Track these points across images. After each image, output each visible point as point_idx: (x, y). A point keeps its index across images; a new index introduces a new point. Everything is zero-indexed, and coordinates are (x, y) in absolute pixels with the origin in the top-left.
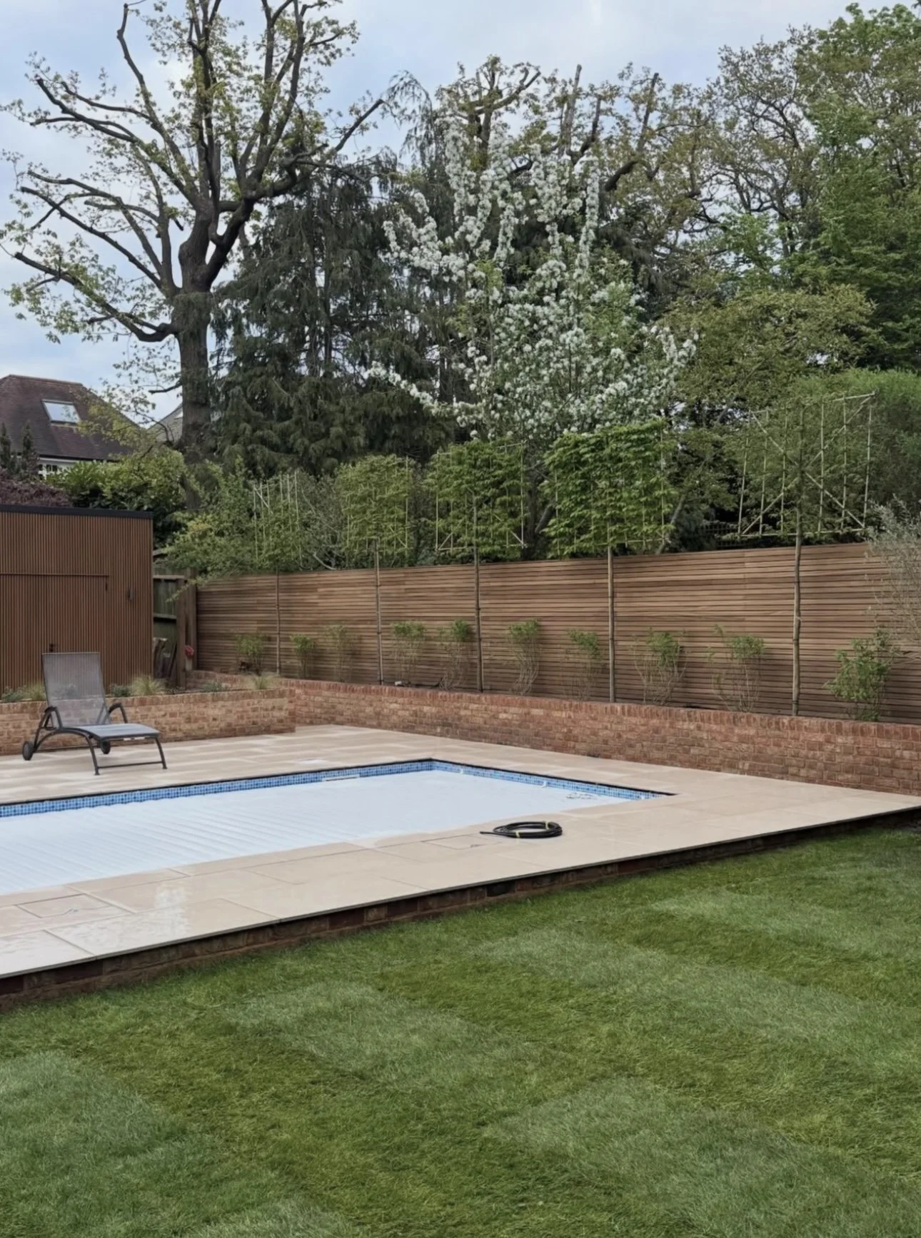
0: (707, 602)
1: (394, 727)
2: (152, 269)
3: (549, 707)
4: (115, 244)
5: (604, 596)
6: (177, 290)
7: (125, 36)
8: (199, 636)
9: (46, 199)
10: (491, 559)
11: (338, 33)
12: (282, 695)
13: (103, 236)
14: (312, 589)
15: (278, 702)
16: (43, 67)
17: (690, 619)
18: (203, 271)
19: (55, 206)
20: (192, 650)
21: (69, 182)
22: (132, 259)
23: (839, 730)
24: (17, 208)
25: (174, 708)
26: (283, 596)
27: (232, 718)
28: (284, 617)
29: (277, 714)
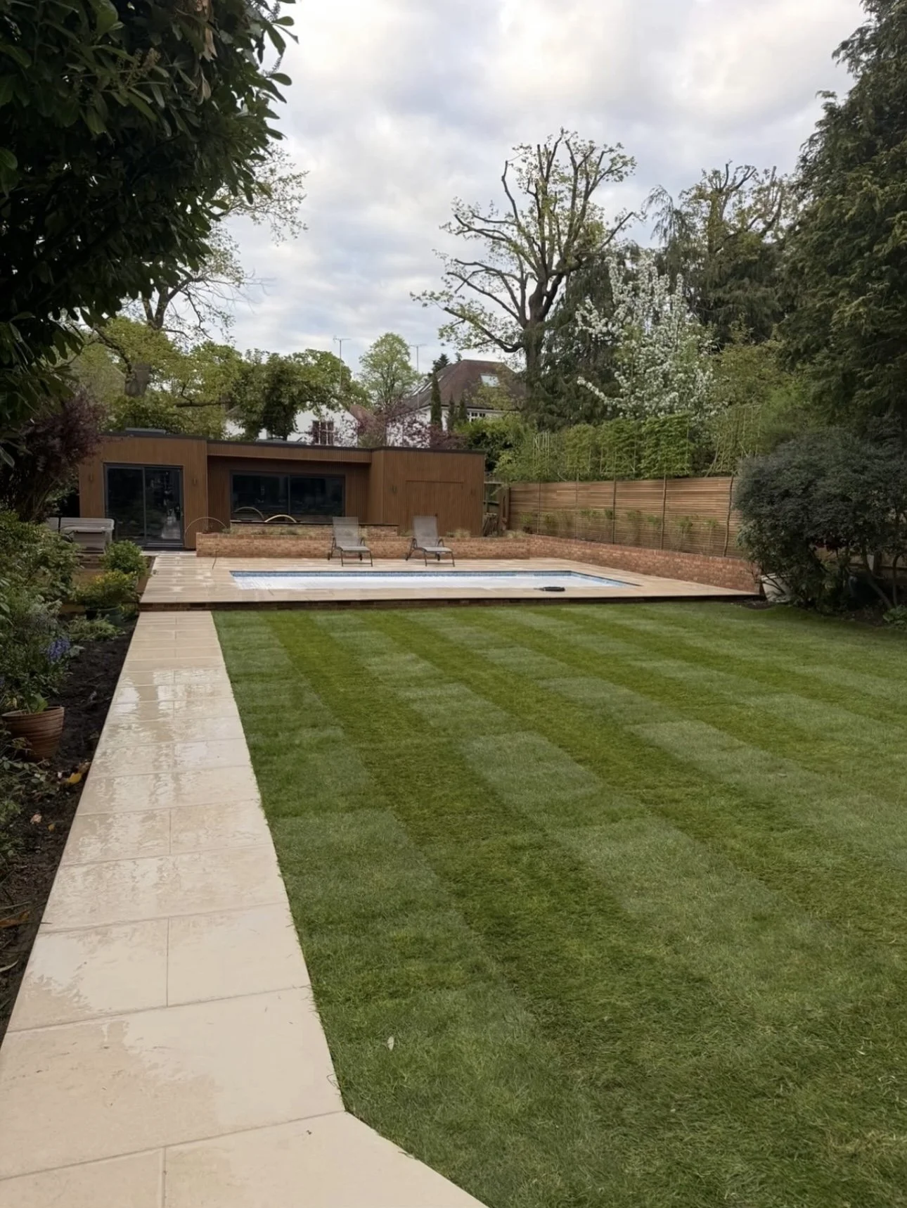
0: (703, 502)
1: (574, 559)
2: (515, 311)
3: (630, 551)
4: (495, 298)
5: (660, 498)
6: (527, 321)
7: (506, 179)
8: (510, 513)
9: (460, 277)
10: (622, 478)
11: (625, 164)
12: (524, 541)
13: (489, 295)
14: (554, 491)
15: (521, 544)
16: (460, 204)
17: (696, 511)
18: (541, 310)
19: (465, 281)
20: (506, 520)
21: (475, 264)
22: (504, 306)
23: (728, 563)
24: (445, 284)
25: (472, 544)
26: (542, 494)
27: (499, 551)
28: (542, 505)
29: (521, 550)
